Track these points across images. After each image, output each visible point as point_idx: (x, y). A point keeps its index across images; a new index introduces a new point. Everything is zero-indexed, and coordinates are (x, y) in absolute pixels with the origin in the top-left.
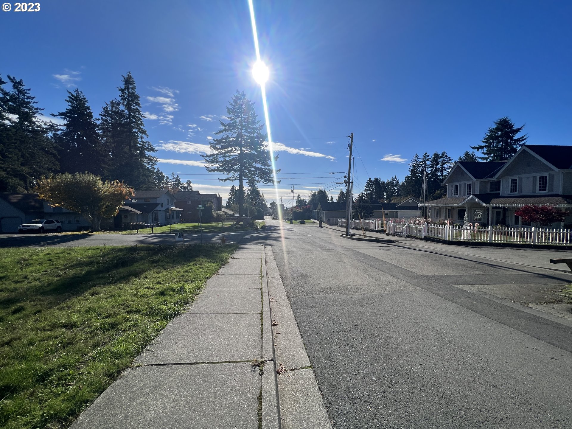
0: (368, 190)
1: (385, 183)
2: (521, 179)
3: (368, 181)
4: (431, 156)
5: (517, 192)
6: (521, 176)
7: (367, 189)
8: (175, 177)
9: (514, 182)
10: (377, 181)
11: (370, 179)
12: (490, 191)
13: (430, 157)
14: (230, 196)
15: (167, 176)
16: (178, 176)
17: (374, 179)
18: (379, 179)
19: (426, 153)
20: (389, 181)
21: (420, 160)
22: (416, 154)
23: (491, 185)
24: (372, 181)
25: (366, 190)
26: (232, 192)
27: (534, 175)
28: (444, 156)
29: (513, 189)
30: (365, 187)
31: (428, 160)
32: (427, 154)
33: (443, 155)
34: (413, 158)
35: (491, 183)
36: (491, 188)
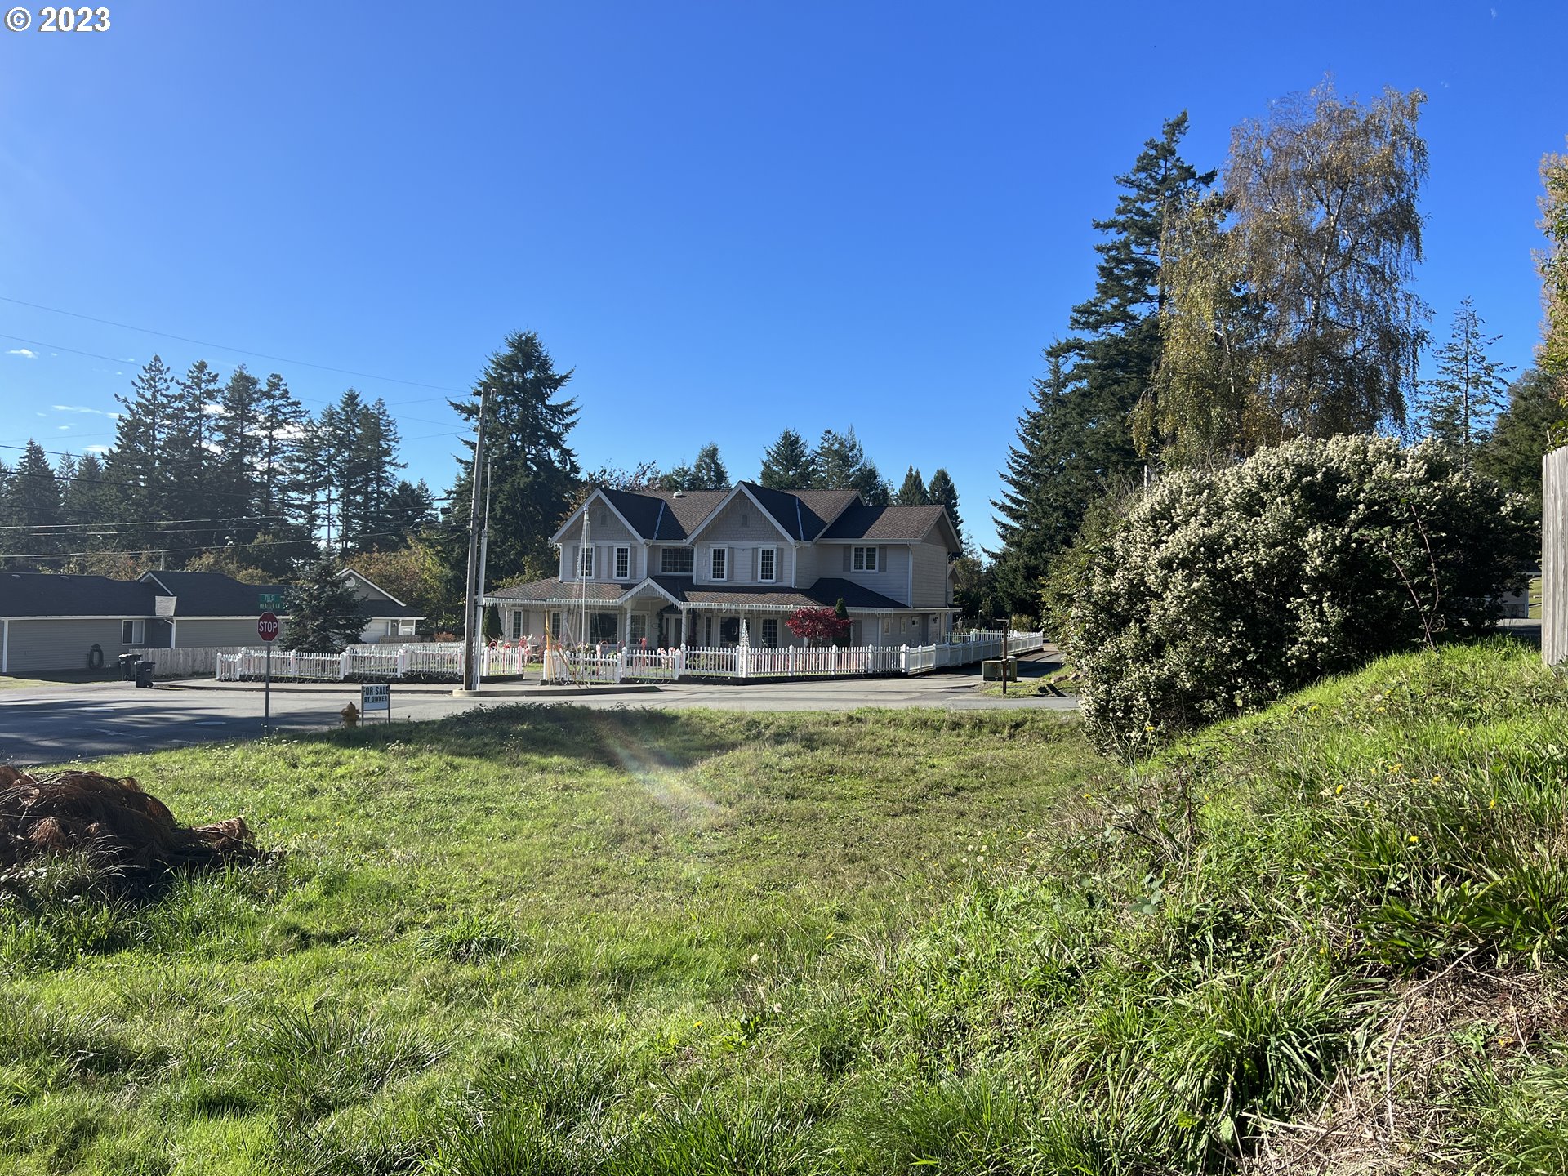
2: (731, 549)
4: (225, 381)
5: (725, 579)
6: (733, 544)
9: (719, 555)
12: (664, 570)
13: (220, 385)
19: (202, 367)
21: (175, 390)
22: (156, 359)
23: (664, 557)
27: (754, 544)
28: (277, 393)
29: (718, 572)
31: (210, 395)
32: (208, 370)
33: (274, 386)
34: (142, 373)
35: (665, 551)
36: (664, 563)
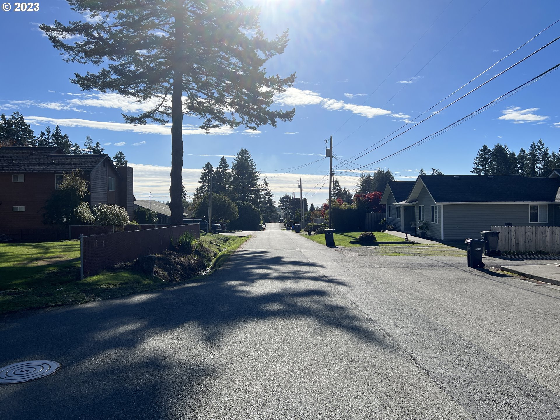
0: (481, 170)
1: (516, 155)
3: (481, 150)
7: (480, 167)
8: (94, 145)
10: (500, 151)
11: (485, 147)
14: (201, 185)
15: (76, 144)
16: (98, 144)
17: (494, 148)
18: (503, 147)
20: (524, 152)
24: (489, 151)
25: (476, 170)
26: (204, 175)
30: (475, 163)
